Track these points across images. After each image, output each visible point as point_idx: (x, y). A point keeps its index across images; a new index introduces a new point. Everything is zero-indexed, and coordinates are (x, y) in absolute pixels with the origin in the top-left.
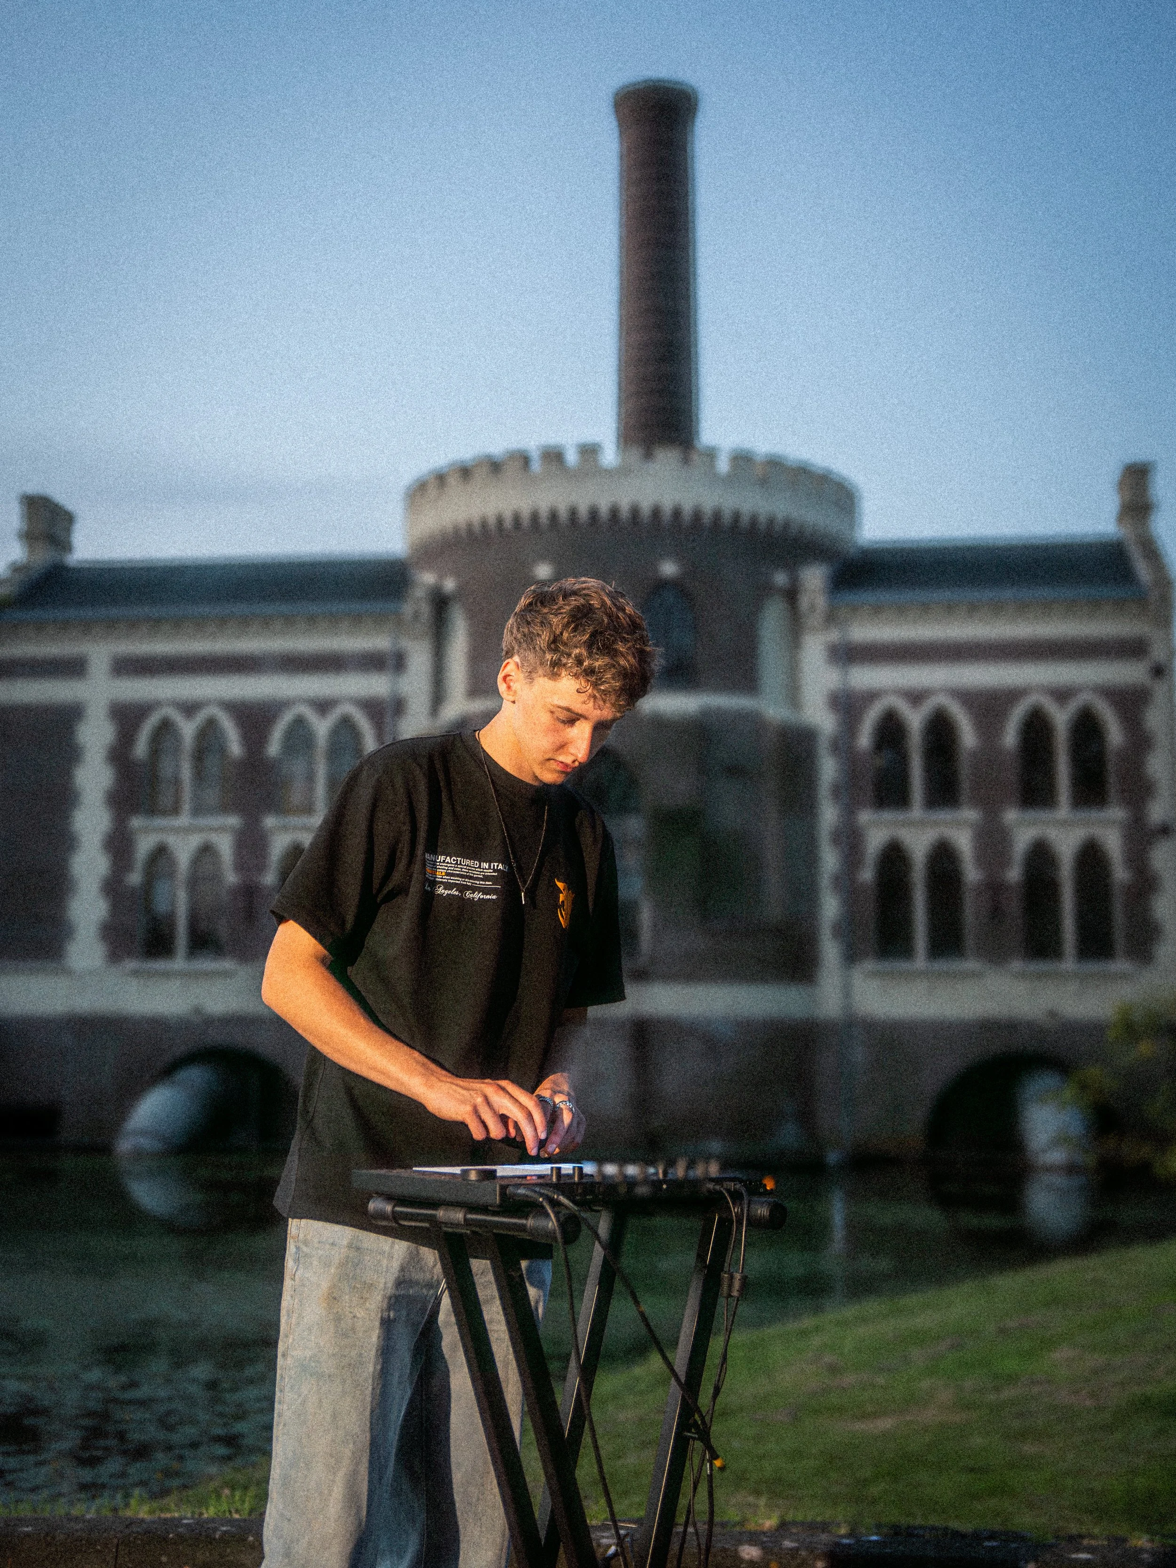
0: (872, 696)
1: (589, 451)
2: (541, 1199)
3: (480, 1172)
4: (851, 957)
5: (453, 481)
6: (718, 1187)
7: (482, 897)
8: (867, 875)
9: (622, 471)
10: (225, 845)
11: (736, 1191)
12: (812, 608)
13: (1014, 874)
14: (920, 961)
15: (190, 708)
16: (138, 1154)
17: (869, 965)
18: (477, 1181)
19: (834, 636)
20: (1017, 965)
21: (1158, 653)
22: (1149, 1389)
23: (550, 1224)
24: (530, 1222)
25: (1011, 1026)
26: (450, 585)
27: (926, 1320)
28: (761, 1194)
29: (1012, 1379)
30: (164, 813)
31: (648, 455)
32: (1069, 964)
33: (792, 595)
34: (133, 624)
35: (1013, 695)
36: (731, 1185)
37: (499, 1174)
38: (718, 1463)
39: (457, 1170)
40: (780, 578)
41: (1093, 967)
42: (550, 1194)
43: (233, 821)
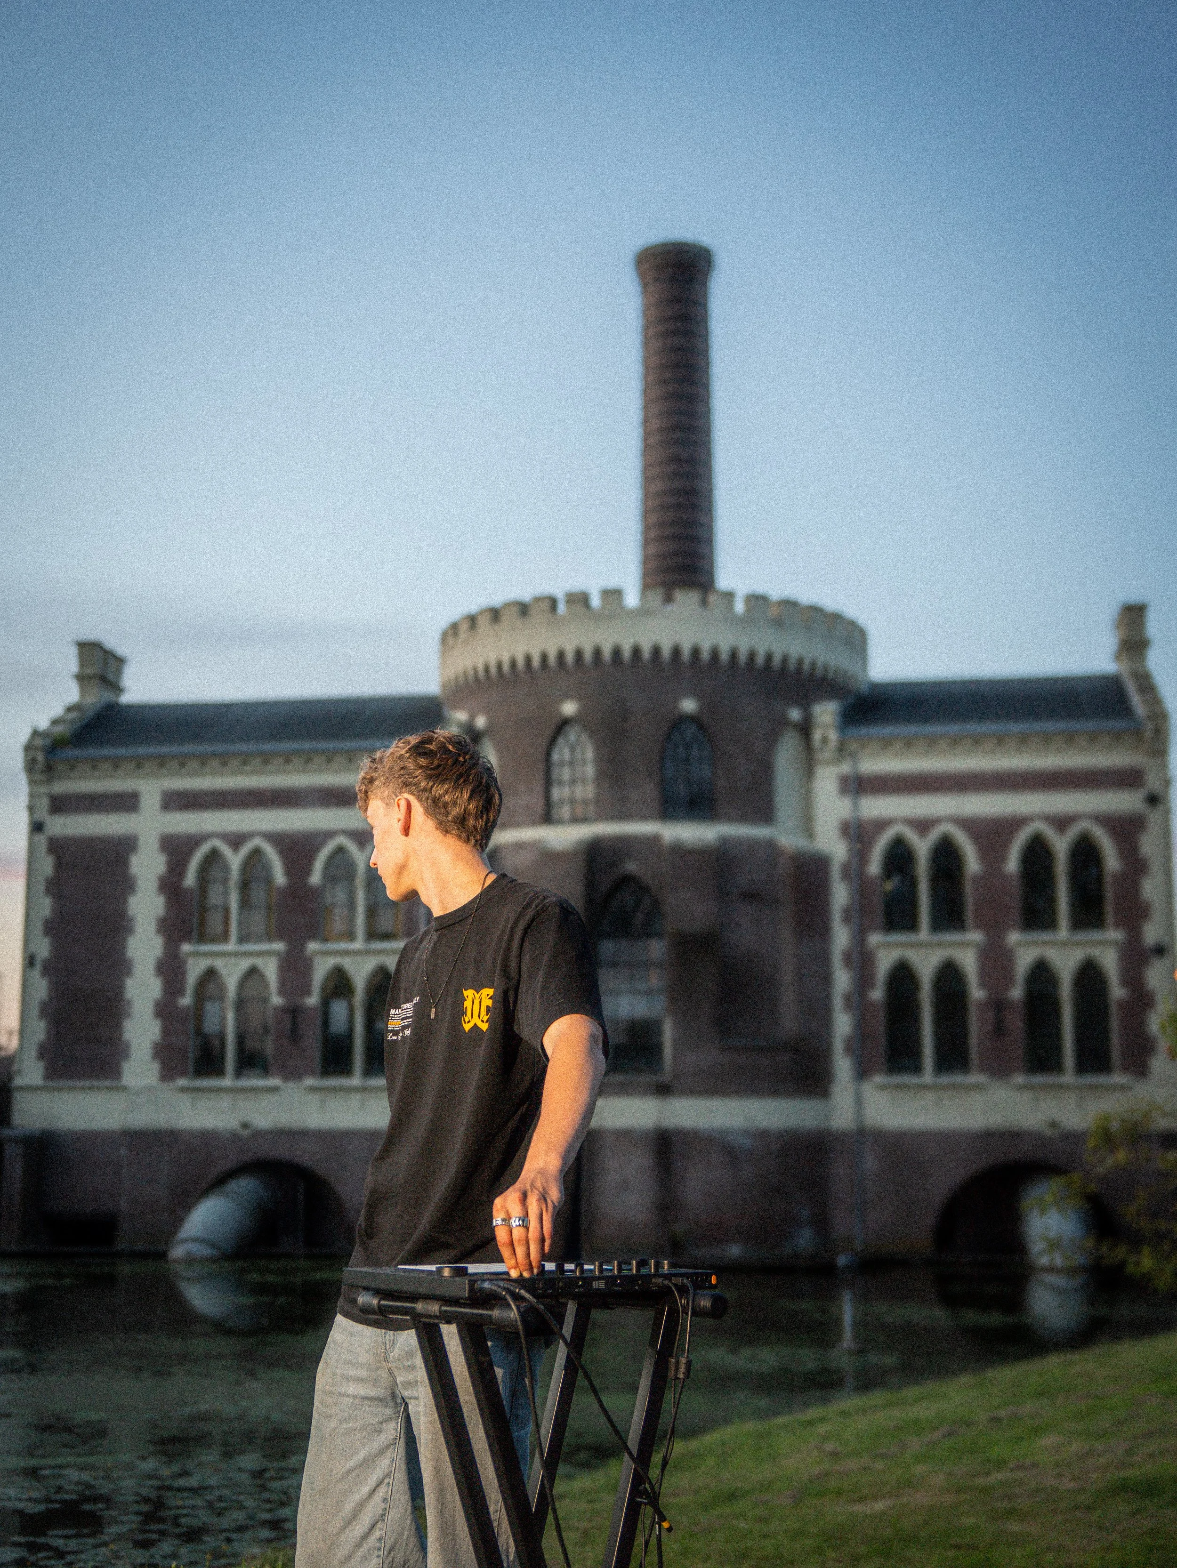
0: (881, 825)
1: (613, 595)
2: (504, 1293)
4: (862, 1072)
5: (484, 622)
6: (666, 1282)
8: (877, 994)
9: (643, 612)
10: (271, 970)
11: (683, 1285)
12: (825, 740)
13: (1017, 993)
14: (928, 1076)
15: (236, 840)
16: (190, 1260)
17: (879, 1079)
18: (450, 1277)
19: (845, 768)
20: (1019, 1079)
21: (1152, 782)
22: (1130, 1473)
23: (512, 1314)
24: (496, 1313)
25: (1014, 1135)
26: (481, 722)
27: (923, 1411)
28: (706, 1288)
29: (1000, 1464)
30: (214, 940)
31: (668, 599)
32: (1069, 1077)
33: (805, 729)
34: (182, 761)
35: (1013, 824)
36: (679, 1281)
38: (666, 1525)
39: (433, 1268)
40: (795, 714)
41: (1090, 1079)
42: (512, 1288)
43: (279, 946)
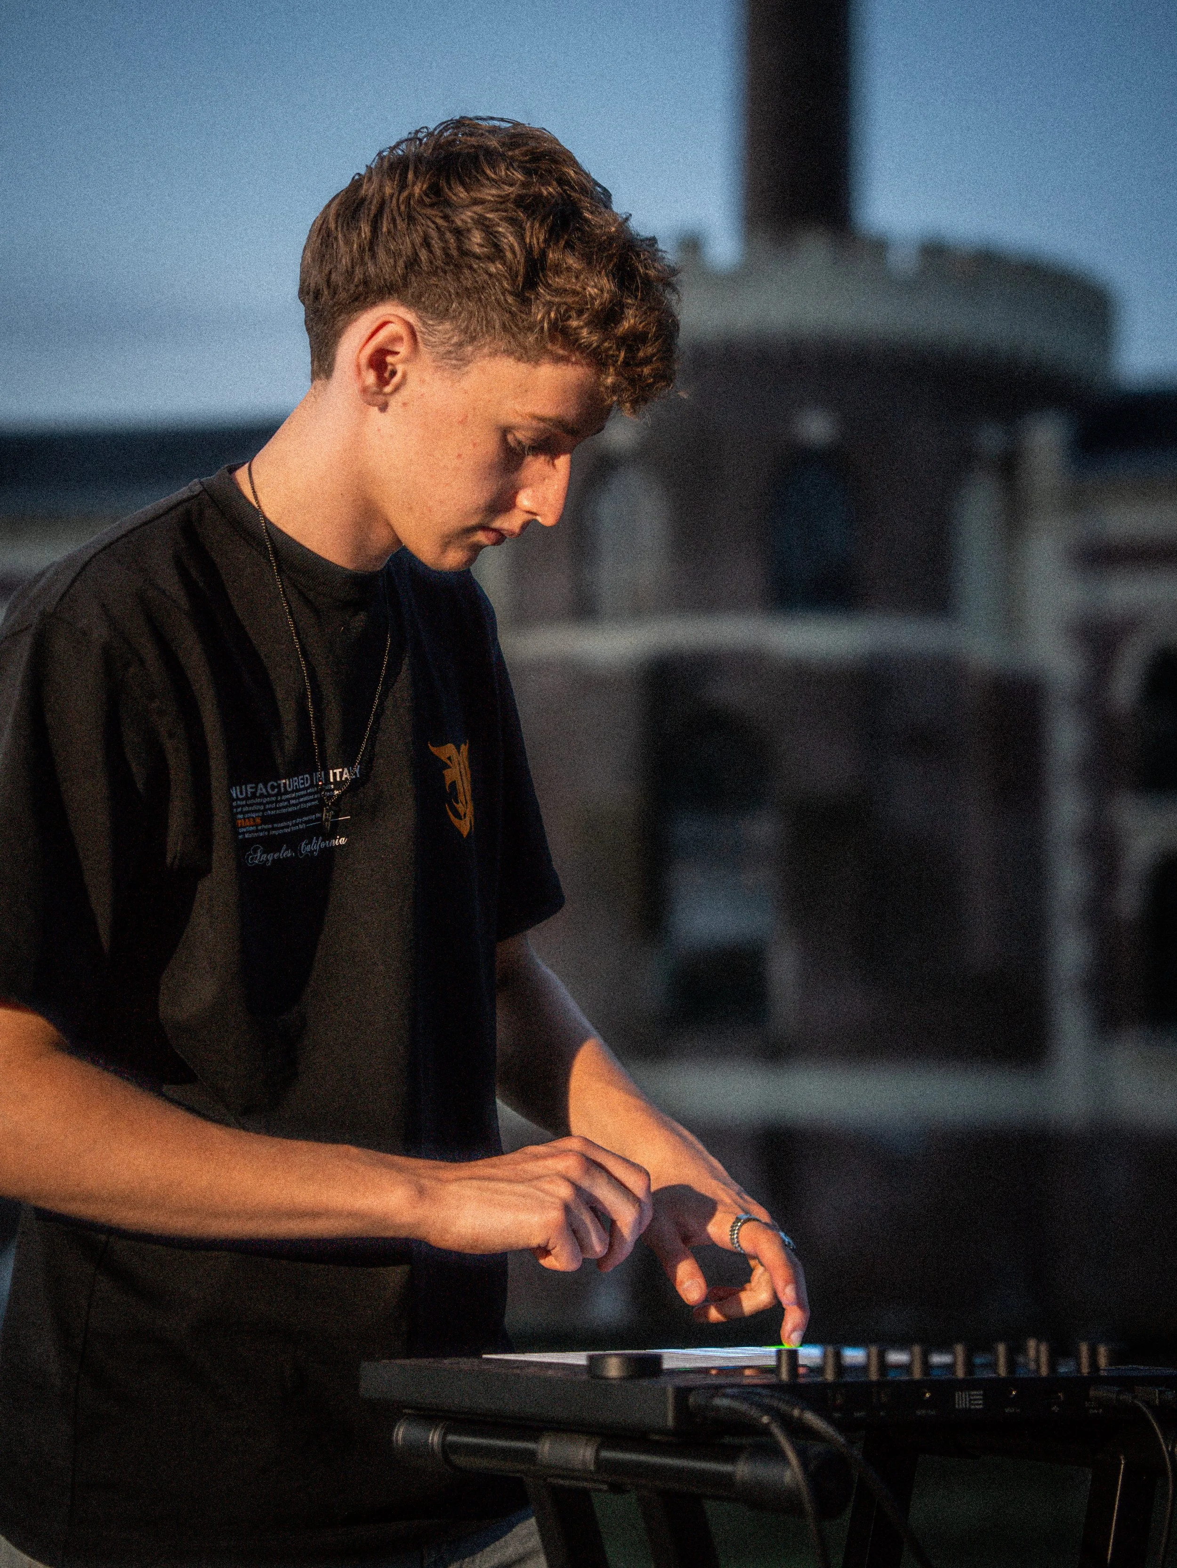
0: (1138, 622)
2: (765, 1420)
3: (629, 1361)
6: (1127, 1397)
7: (323, 845)
8: (1132, 903)
18: (622, 1379)
19: (1077, 528)
23: (787, 1474)
24: (742, 1470)
37: (667, 1365)
42: (782, 1407)
